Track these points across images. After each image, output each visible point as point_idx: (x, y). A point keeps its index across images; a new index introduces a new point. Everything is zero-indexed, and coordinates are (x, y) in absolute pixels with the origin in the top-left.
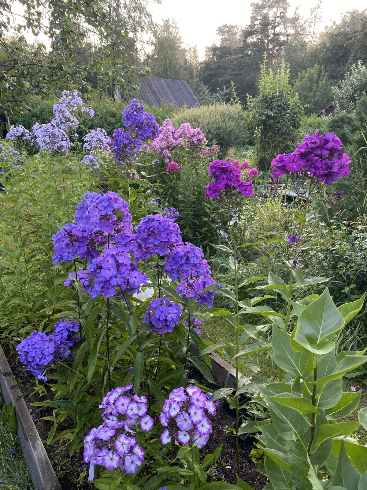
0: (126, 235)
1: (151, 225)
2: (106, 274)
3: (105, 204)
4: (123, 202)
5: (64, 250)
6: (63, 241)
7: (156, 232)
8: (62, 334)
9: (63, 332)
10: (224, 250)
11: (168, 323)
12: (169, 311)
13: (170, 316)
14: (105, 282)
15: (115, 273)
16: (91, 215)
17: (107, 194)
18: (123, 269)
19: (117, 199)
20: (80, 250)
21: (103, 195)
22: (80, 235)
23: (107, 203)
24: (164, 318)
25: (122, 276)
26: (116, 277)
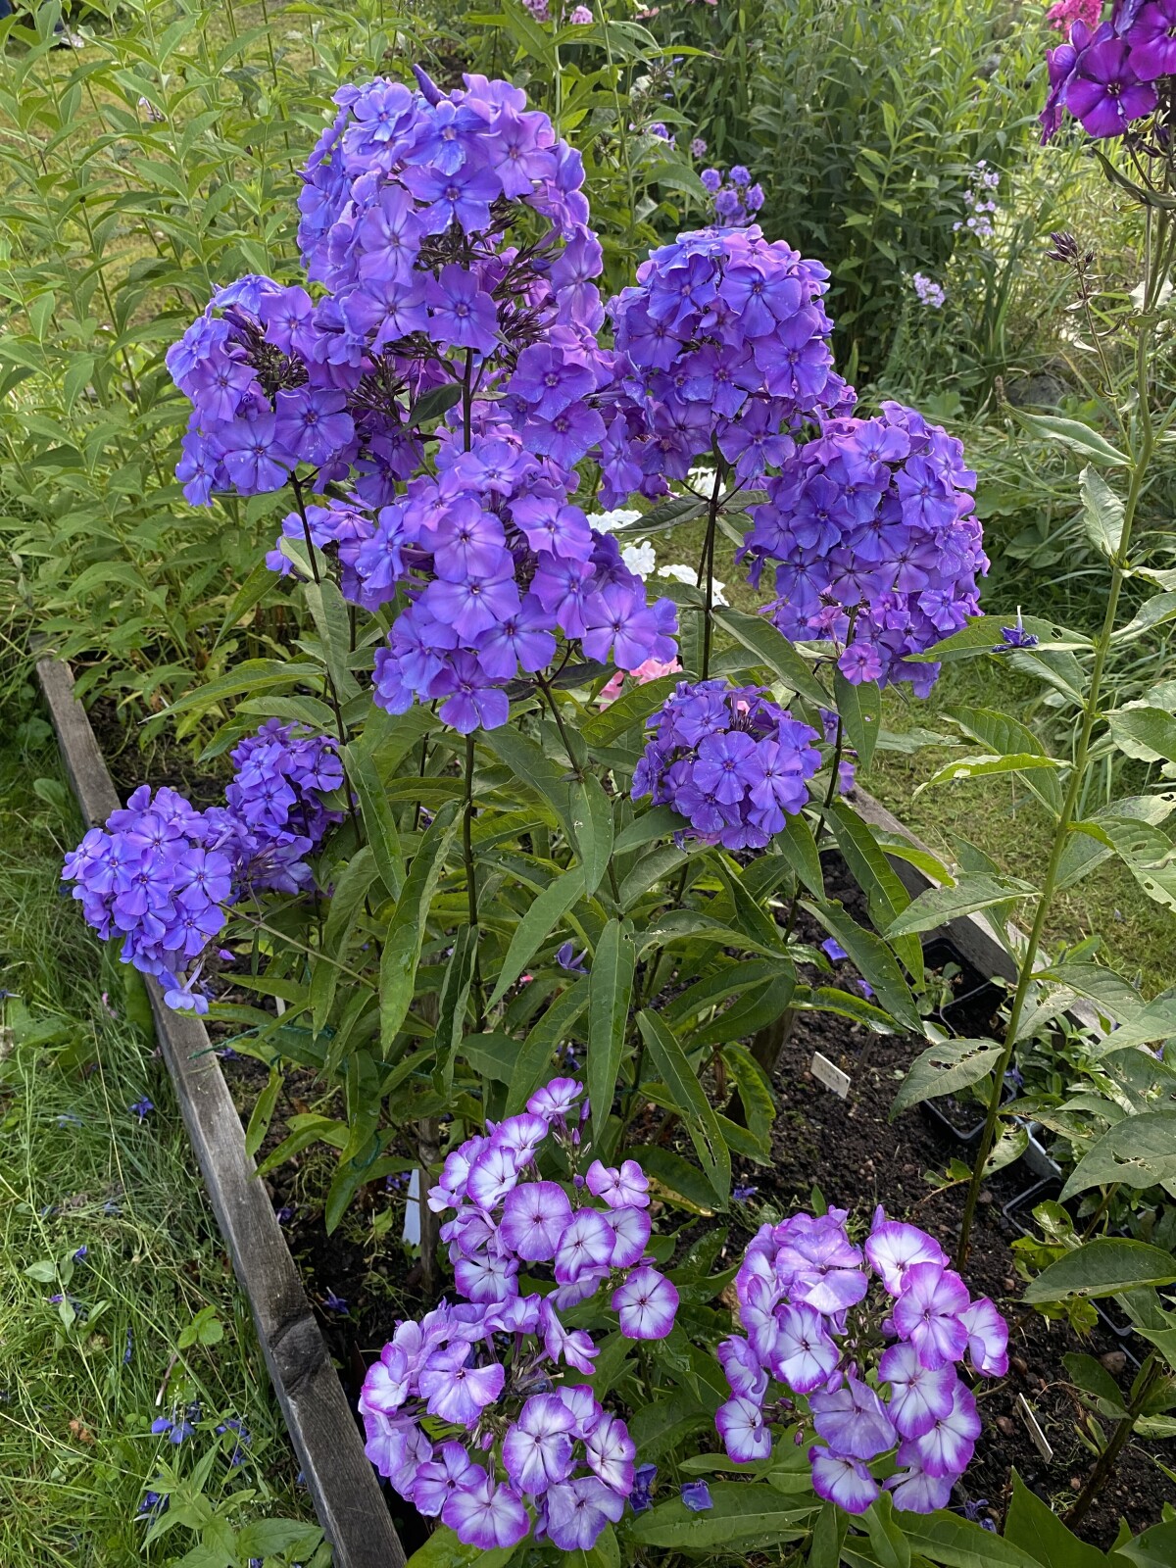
0: (569, 359)
1: (707, 299)
2: (459, 609)
3: (448, 160)
4: (555, 150)
5: (233, 436)
6: (224, 383)
7: (731, 339)
8: (269, 796)
9: (273, 790)
10: (1084, 449)
11: (753, 818)
12: (765, 760)
13: (765, 784)
14: (452, 655)
15: (509, 613)
16: (366, 234)
17: (462, 95)
18: (551, 585)
19: (518, 128)
20: (314, 437)
21: (433, 101)
22: (312, 351)
23: (460, 158)
24: (739, 796)
25: (541, 622)
26: (511, 628)
